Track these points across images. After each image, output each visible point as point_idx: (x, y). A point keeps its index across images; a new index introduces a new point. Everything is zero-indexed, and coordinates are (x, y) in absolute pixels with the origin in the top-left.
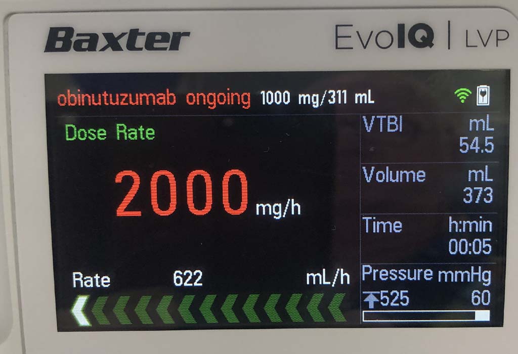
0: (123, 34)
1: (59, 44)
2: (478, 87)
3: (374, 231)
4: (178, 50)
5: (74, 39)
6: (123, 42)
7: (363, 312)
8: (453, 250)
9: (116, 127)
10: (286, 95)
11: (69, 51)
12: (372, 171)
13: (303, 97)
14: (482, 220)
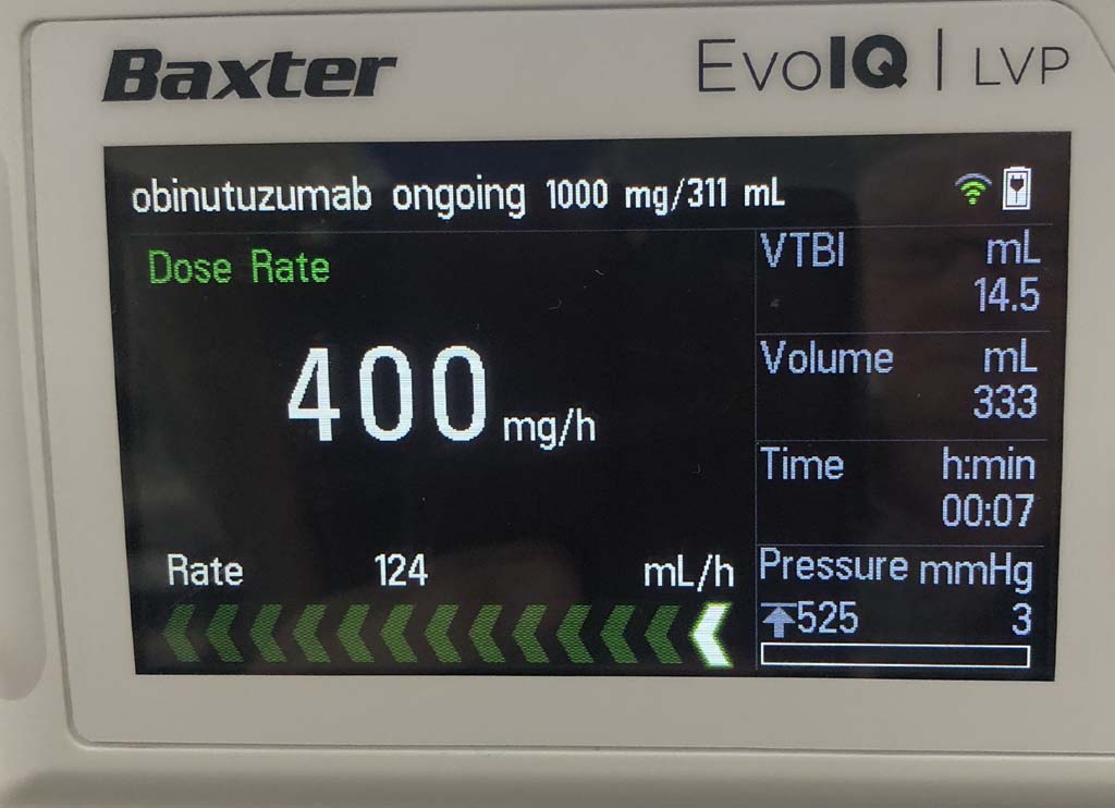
0: (261, 63)
1: (132, 85)
2: (1005, 170)
3: (785, 477)
4: (372, 94)
5: (161, 74)
6: (261, 79)
7: (763, 644)
8: (952, 517)
9: (251, 255)
10: (600, 188)
11: (154, 99)
12: (780, 351)
13: (635, 194)
14: (1015, 454)
